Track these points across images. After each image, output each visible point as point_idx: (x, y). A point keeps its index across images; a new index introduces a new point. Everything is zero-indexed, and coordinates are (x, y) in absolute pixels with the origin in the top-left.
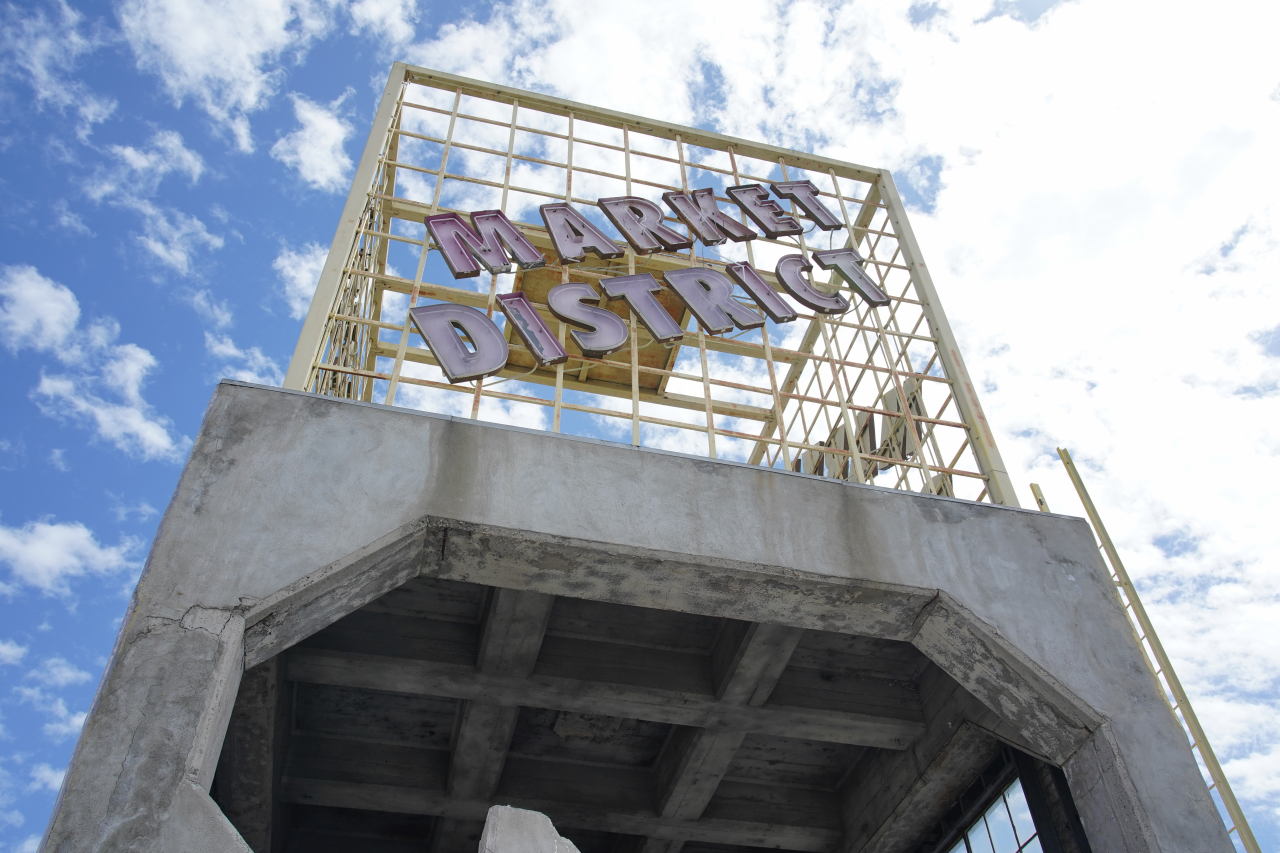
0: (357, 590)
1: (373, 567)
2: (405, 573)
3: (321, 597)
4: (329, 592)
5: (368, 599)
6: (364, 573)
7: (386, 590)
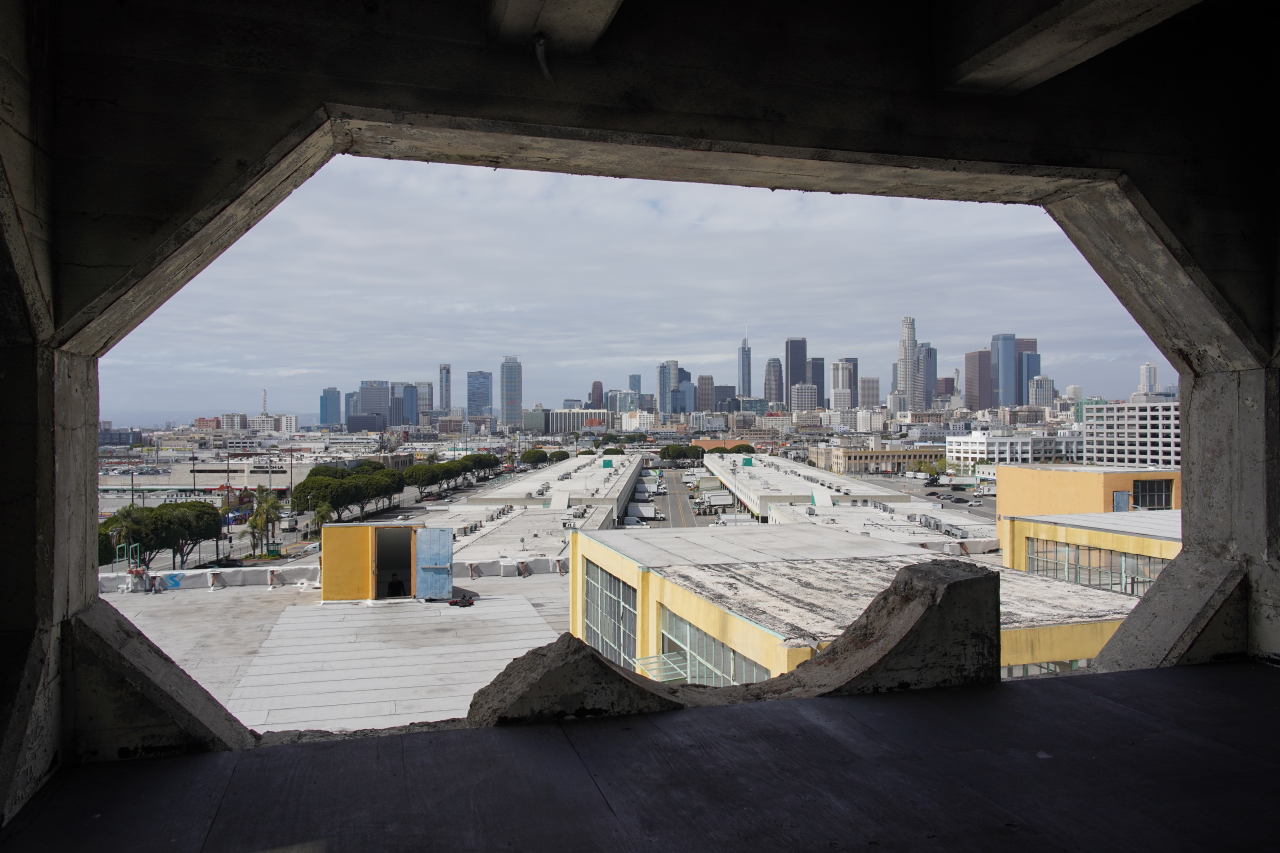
0: (1140, 265)
1: (1107, 256)
2: (1113, 208)
3: (1151, 307)
4: (1146, 301)
5: (1157, 246)
6: (1116, 266)
7: (1142, 226)
